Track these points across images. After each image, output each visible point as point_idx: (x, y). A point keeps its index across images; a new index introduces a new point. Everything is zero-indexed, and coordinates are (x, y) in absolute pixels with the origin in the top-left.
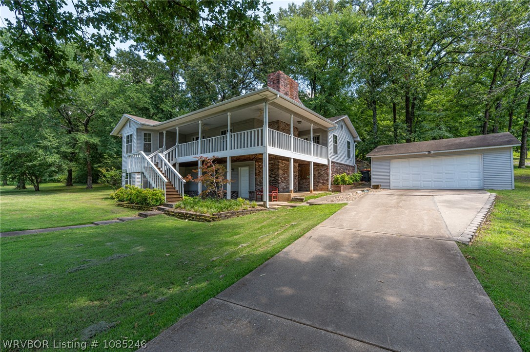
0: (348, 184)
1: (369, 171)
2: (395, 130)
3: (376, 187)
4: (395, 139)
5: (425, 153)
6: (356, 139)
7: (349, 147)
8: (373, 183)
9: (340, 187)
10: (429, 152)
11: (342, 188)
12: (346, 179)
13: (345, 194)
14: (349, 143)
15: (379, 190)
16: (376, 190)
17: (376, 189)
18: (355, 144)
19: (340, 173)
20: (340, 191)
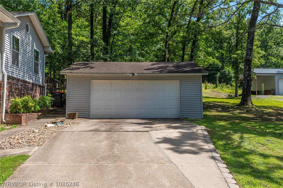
0: (33, 112)
1: (62, 93)
2: (92, 47)
3: (72, 116)
4: (92, 57)
5: (128, 75)
6: (47, 50)
7: (37, 58)
8: (69, 109)
9: (21, 118)
10: (133, 74)
11: (24, 117)
12: (31, 104)
13: (28, 128)
14: (37, 53)
15: (76, 120)
16: (73, 121)
17: (73, 119)
18: (45, 56)
19: (21, 95)
20: (19, 123)
